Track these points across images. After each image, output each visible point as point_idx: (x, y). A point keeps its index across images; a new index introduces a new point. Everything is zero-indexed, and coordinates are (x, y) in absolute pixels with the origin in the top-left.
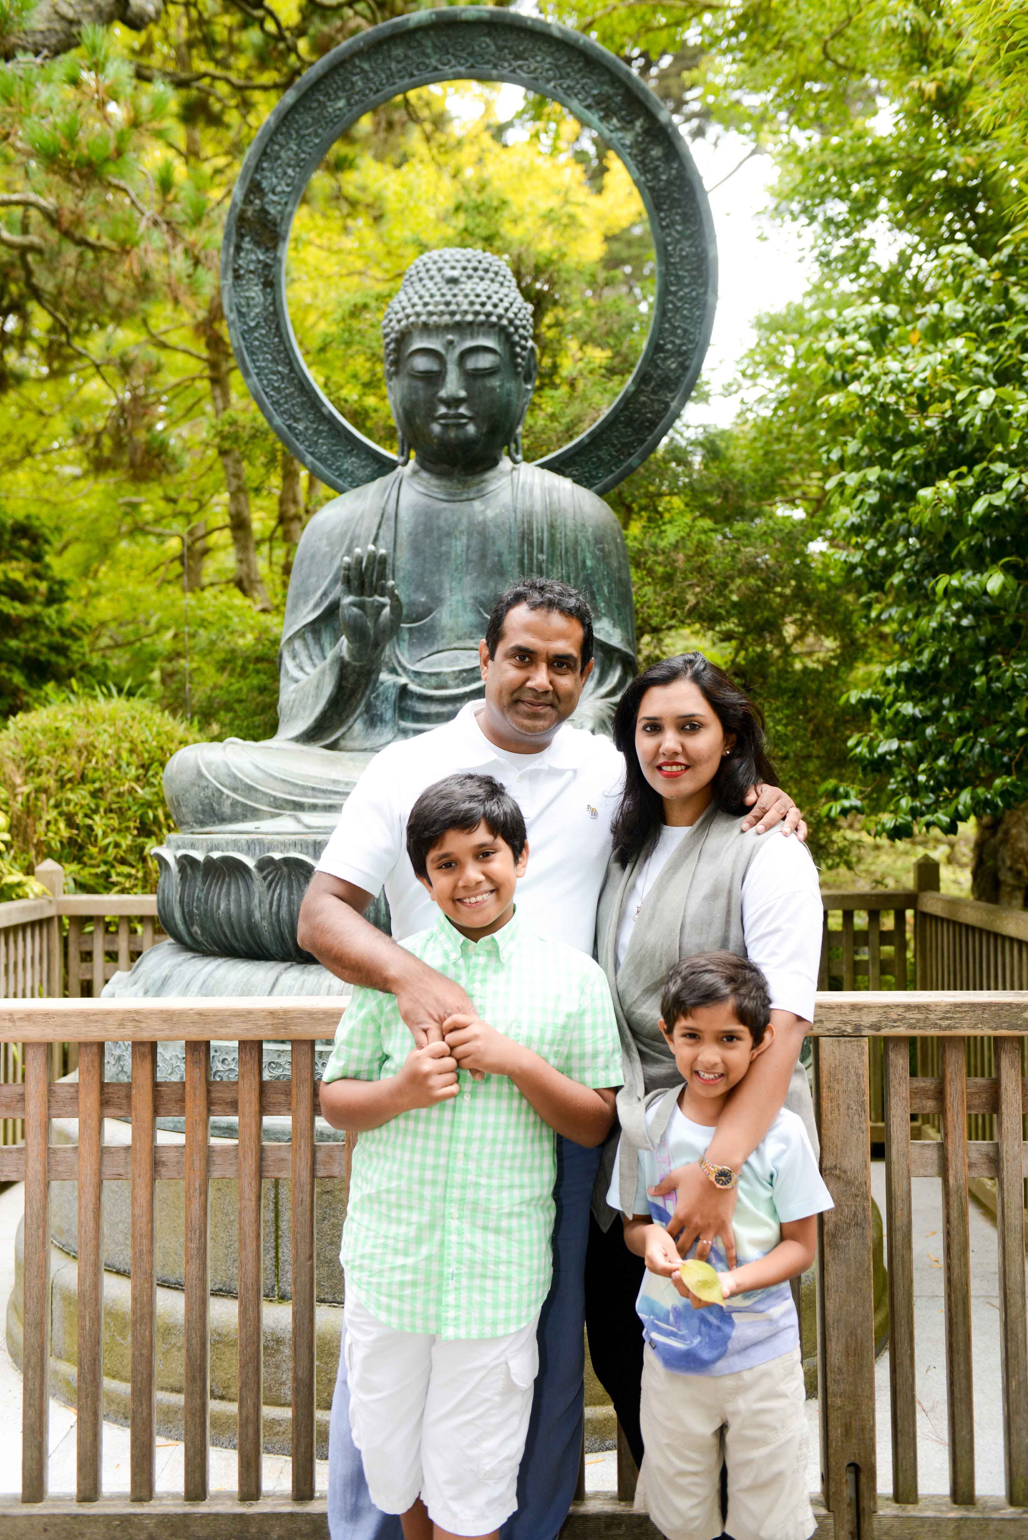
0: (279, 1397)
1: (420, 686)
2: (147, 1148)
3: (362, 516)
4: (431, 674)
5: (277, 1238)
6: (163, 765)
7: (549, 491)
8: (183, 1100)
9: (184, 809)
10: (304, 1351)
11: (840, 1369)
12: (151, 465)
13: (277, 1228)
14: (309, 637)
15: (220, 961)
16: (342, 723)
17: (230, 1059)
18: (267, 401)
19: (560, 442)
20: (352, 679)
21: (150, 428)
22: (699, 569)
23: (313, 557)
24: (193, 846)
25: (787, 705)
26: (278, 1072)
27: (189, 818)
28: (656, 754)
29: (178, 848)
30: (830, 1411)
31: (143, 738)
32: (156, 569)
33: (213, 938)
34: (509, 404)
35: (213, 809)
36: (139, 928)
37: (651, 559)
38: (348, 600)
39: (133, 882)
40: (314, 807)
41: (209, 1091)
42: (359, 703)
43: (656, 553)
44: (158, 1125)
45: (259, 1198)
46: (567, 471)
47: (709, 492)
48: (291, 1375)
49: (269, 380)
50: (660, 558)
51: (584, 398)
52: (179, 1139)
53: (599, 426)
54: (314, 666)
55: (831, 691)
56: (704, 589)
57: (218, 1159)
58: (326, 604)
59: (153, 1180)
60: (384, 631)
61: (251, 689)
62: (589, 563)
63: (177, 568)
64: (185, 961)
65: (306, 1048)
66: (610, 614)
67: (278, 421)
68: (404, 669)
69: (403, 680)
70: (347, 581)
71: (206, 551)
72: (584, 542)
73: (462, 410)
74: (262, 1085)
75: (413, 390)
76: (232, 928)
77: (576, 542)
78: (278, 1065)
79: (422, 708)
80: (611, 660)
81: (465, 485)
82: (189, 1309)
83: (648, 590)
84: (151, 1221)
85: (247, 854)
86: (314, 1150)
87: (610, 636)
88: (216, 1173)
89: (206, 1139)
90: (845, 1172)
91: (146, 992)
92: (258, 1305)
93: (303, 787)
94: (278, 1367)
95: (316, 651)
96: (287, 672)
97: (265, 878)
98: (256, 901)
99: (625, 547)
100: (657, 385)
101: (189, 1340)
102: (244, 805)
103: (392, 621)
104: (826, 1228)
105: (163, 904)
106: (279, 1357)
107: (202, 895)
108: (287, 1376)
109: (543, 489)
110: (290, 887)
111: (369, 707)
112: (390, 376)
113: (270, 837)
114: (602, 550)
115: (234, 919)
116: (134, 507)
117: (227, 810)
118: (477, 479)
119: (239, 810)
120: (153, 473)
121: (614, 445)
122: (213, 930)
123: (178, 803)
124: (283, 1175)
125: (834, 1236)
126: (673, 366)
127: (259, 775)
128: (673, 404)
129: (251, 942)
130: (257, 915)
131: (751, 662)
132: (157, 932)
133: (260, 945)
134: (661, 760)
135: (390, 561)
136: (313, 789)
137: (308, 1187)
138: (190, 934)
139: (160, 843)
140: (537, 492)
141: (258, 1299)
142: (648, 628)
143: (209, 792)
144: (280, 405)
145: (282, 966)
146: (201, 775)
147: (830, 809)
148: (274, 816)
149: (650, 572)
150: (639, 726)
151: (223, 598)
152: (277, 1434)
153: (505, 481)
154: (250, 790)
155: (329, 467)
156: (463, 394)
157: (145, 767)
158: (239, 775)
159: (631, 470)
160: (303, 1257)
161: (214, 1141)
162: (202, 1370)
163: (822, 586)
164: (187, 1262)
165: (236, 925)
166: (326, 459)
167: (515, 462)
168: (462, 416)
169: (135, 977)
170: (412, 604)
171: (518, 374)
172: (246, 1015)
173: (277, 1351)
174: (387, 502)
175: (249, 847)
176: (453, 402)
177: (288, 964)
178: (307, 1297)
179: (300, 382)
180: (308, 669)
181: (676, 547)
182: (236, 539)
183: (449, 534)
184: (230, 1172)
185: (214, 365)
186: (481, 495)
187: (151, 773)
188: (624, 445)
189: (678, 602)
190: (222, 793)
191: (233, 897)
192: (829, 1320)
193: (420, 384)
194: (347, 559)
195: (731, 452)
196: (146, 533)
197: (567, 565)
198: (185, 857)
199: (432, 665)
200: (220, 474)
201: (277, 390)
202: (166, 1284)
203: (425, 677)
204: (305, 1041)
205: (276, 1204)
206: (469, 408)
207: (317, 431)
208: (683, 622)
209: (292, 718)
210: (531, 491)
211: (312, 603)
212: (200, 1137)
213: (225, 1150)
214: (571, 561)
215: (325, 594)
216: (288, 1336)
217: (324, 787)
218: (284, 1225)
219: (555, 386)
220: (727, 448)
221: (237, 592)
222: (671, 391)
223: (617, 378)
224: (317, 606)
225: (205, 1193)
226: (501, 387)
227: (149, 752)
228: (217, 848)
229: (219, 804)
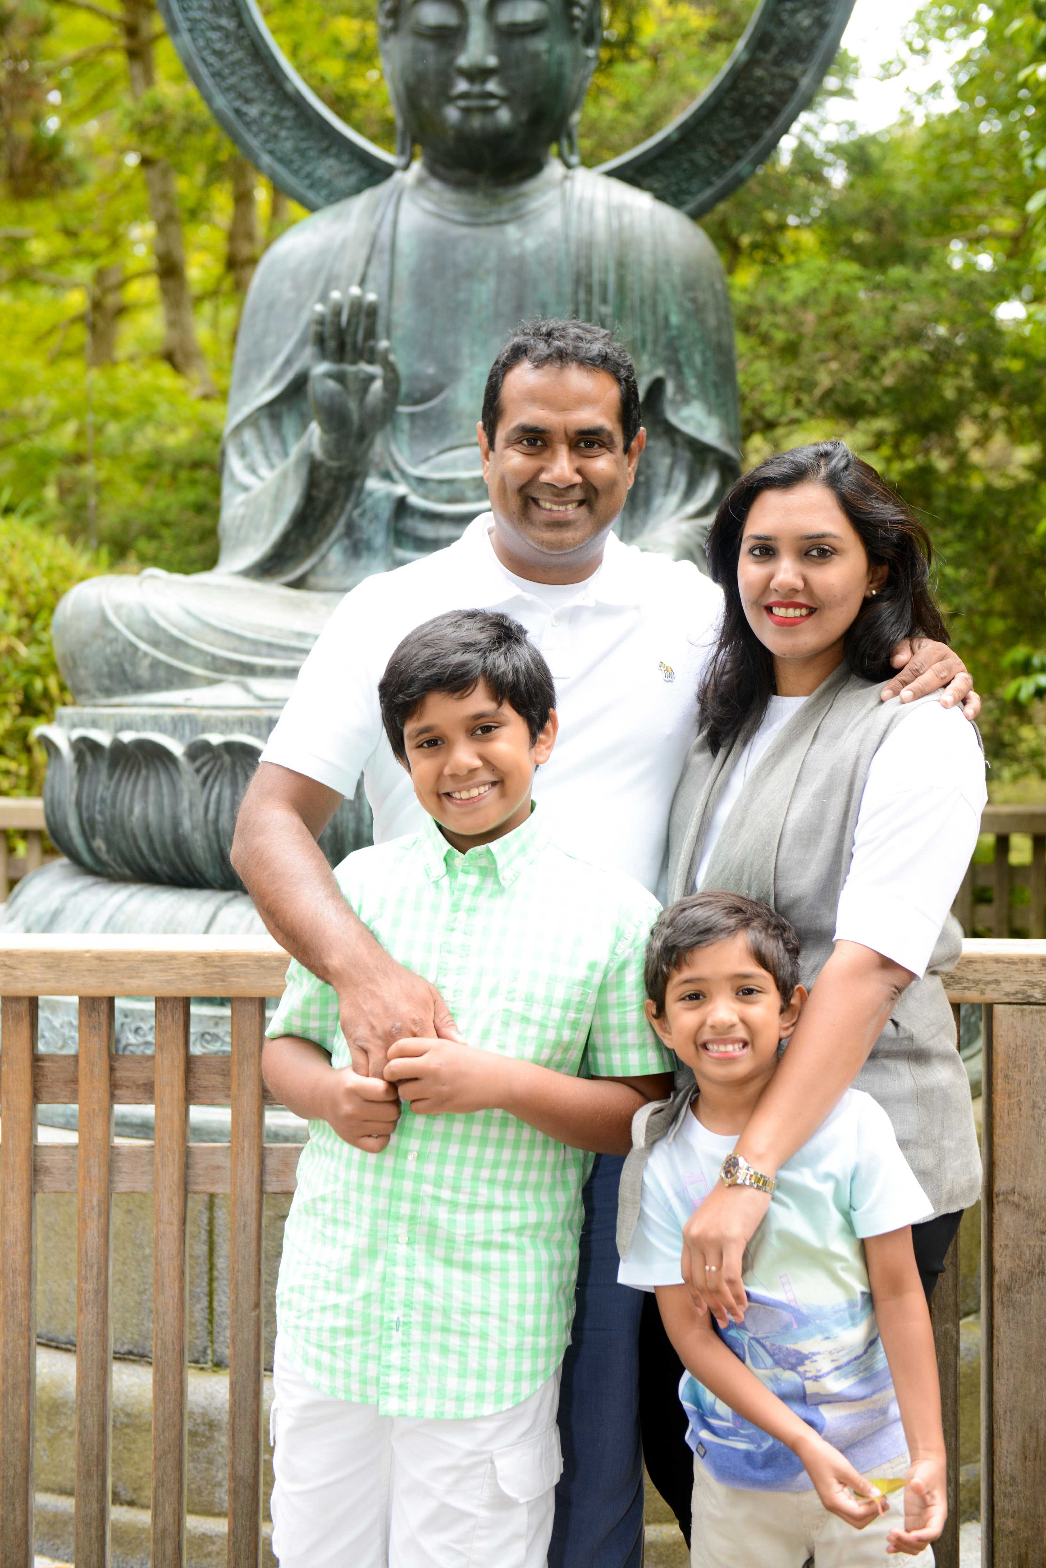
0: (212, 1503)
1: (425, 497)
2: (24, 1146)
3: (343, 247)
4: (441, 482)
5: (211, 1280)
6: (52, 610)
7: (618, 210)
8: (75, 1081)
9: (82, 672)
10: (246, 1438)
11: (1013, 1479)
12: (38, 175)
13: (212, 1267)
14: (265, 424)
15: (133, 888)
16: (311, 549)
17: (145, 1026)
18: (203, 71)
19: (637, 142)
20: (327, 486)
21: (37, 120)
22: (836, 336)
23: (271, 306)
24: (95, 724)
25: (961, 538)
26: (215, 1047)
27: (90, 684)
28: (766, 588)
29: (74, 726)
30: (998, 1537)
31: (27, 574)
32: (50, 332)
33: (123, 857)
34: (561, 77)
35: (124, 672)
36: (21, 847)
37: (766, 322)
38: (322, 368)
39: (13, 780)
40: (270, 672)
41: (112, 1069)
42: (336, 520)
43: (774, 311)
44: (39, 1116)
45: (184, 1221)
46: (647, 182)
47: (854, 223)
48: (227, 1470)
49: (208, 41)
50: (781, 319)
51: (674, 77)
52: (72, 1138)
53: (695, 115)
54: (272, 466)
55: (1024, 518)
56: (843, 364)
57: (124, 1165)
58: (289, 376)
59: (32, 1193)
60: (372, 416)
61: (185, 507)
62: (674, 319)
63: (80, 335)
64: (83, 888)
65: (253, 1009)
66: (704, 396)
67: (220, 101)
68: (403, 473)
69: (401, 489)
70: (320, 340)
71: (121, 311)
72: (667, 288)
73: (492, 86)
74: (189, 1061)
75: (418, 55)
76: (151, 841)
77: (656, 289)
78: (216, 1037)
79: (427, 530)
80: (703, 463)
81: (494, 199)
82: (82, 1376)
83: (761, 367)
84: (30, 1250)
85: (172, 735)
86: (262, 1155)
87: (701, 427)
88: (122, 1185)
89: (108, 1138)
90: (1026, 1198)
91: (28, 930)
92: (181, 1372)
93: (255, 643)
94: (210, 1462)
95: (274, 446)
96: (232, 476)
97: (198, 771)
98: (185, 804)
99: (728, 299)
100: (781, 52)
101: (82, 1421)
102: (169, 667)
103: (385, 401)
104: (997, 1279)
105: (52, 811)
106: (213, 1447)
107: (108, 795)
108: (222, 1475)
109: (609, 209)
110: (234, 784)
111: (351, 529)
112: (386, 33)
113: (205, 713)
114: (694, 300)
115: (153, 829)
116: (16, 243)
117: (144, 672)
118: (512, 192)
119: (162, 673)
120: (42, 186)
121: (714, 144)
122: (123, 845)
123: (73, 661)
124: (218, 1189)
125: (1009, 1289)
126: (806, 22)
127: (189, 622)
128: (805, 82)
129: (177, 861)
130: (187, 824)
131: (908, 476)
132: (49, 852)
133: (191, 867)
134: (773, 599)
135: (382, 313)
136: (270, 645)
137: (254, 1207)
138: (91, 850)
139: (50, 720)
140: (600, 214)
141: (182, 1363)
142: (759, 424)
143: (119, 647)
144: (223, 78)
145: (223, 896)
146: (106, 622)
147: (1019, 690)
148: (211, 682)
149: (765, 339)
150: (745, 547)
151: (146, 377)
152: (209, 1554)
153: (552, 196)
154: (177, 645)
155: (296, 172)
156: (492, 61)
157: (31, 616)
158: (163, 623)
159: (739, 181)
160: (246, 1305)
161: (118, 1141)
162: (101, 1461)
163: (1016, 365)
164: (81, 1310)
165: (156, 839)
166: (291, 162)
167: (569, 166)
168: (491, 96)
169: (12, 910)
170: (415, 377)
171: (573, 33)
172: (166, 960)
173: (211, 1439)
174: (379, 226)
175: (175, 726)
176: (479, 74)
177: (230, 894)
178: (252, 1362)
179: (253, 44)
180: (264, 471)
181: (804, 303)
182: (165, 291)
183: (469, 275)
184: (142, 1184)
185: (131, 31)
186: (518, 216)
187: (38, 625)
188: (731, 143)
189: (806, 385)
190: (136, 649)
191: (152, 798)
192: (999, 1407)
193: (429, 47)
194: (319, 308)
195: (888, 166)
196: (35, 282)
197: (643, 322)
198: (84, 740)
199: (442, 468)
200: (141, 196)
201: (219, 54)
202: (53, 1344)
203: (432, 486)
204: (251, 999)
205: (211, 1232)
206: (503, 83)
207: (278, 120)
208: (811, 414)
209: (241, 543)
210: (591, 212)
211: (269, 374)
212: (99, 1133)
213: (135, 1153)
214: (649, 317)
215: (288, 362)
216: (225, 1418)
217: (284, 642)
218: (221, 1263)
219: (628, 59)
220: (884, 159)
221: (164, 369)
222: (802, 61)
223: (722, 48)
224: (276, 379)
225: (106, 1213)
226: (549, 51)
227: (36, 594)
228: (129, 726)
229: (133, 664)
